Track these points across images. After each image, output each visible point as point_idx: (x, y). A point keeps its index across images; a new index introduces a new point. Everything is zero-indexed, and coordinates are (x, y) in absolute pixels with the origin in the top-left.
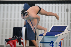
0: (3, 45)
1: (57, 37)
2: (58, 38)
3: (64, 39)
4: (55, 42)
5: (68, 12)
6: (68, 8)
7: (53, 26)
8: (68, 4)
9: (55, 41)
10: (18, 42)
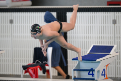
0: (20, 74)
1: (99, 62)
2: (101, 63)
3: (109, 65)
4: (96, 70)
5: (116, 25)
6: (116, 19)
7: (94, 46)
8: (115, 13)
9: (96, 68)
10: (41, 70)
